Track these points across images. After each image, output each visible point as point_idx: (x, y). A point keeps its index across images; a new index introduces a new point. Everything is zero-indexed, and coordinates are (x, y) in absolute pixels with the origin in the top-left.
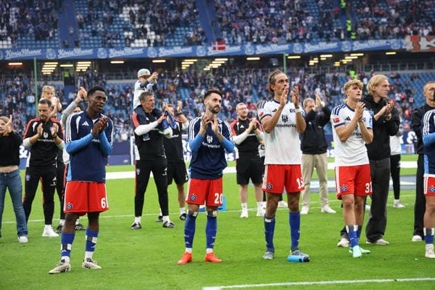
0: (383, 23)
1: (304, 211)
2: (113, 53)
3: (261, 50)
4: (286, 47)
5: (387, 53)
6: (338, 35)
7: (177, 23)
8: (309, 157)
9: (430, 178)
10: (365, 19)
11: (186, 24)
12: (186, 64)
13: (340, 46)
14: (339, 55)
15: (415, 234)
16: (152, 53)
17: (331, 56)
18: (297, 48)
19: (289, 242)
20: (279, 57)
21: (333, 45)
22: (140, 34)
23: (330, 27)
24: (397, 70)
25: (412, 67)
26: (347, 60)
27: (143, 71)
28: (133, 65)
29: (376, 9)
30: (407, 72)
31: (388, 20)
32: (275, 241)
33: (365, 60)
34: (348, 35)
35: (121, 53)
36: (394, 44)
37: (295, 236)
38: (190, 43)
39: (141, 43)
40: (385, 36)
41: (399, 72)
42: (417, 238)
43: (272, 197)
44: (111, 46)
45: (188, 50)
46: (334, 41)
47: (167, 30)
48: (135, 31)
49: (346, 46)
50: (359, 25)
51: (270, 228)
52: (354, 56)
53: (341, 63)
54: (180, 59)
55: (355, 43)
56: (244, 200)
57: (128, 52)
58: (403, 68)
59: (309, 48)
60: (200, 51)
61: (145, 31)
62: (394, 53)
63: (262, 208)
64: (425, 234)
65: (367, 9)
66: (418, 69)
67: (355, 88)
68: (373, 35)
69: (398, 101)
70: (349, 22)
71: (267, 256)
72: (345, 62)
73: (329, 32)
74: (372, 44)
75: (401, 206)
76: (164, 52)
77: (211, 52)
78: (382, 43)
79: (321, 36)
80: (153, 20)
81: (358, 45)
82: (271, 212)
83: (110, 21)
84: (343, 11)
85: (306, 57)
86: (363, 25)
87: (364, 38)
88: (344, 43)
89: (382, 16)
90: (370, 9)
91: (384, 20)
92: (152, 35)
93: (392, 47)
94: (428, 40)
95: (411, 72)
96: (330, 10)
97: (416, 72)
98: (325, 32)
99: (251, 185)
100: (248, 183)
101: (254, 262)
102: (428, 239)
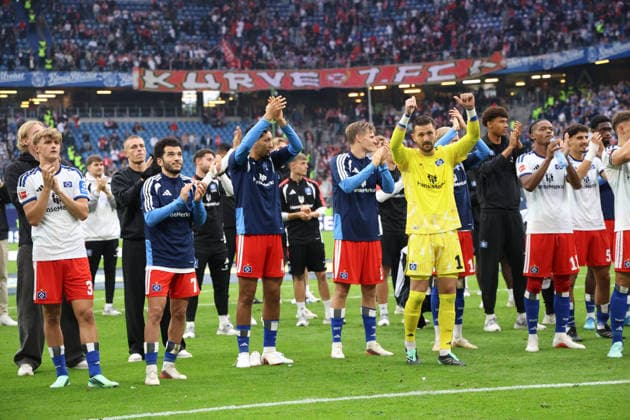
0: (91, 49)
5: (99, 92)
6: (25, 61)
9: (153, 272)
10: (65, 41)
13: (28, 78)
14: (28, 92)
17: (15, 92)
21: (17, 77)
23: (13, 49)
24: (112, 116)
25: (133, 113)
26: (40, 99)
29: (82, 28)
30: (127, 120)
31: (98, 44)
33: (66, 100)
34: (40, 63)
36: (109, 79)
40: (101, 66)
41: (117, 120)
42: (136, 357)
46: (19, 71)
49: (37, 79)
50: (58, 49)
52: (51, 94)
53: (32, 104)
55: (51, 75)
58: (121, 113)
62: (109, 92)
64: (146, 352)
65: (68, 27)
66: (144, 116)
67: (48, 142)
68: (78, 67)
69: (115, 162)
70: (43, 43)
72: (36, 101)
73: (11, 57)
74: (76, 78)
75: (115, 312)
78: (91, 77)
81: (55, 79)
84: (32, 27)
86: (62, 49)
87: (64, 69)
88: (35, 74)
89: (89, 38)
90: (72, 28)
91: (93, 44)
93: (106, 84)
94: (156, 75)
95: (133, 120)
96: (12, 24)
97: (140, 120)
98: (5, 56)
102: (150, 358)
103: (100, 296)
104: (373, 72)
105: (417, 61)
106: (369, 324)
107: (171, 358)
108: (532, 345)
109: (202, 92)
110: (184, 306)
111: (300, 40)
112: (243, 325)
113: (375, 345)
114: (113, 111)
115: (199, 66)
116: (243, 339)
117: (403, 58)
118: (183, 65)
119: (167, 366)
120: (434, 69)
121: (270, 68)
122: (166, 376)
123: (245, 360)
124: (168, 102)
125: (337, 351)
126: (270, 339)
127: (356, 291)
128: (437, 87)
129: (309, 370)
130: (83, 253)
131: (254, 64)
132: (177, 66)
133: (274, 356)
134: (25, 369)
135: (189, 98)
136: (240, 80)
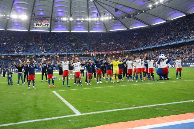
1: (69, 79)
2: (39, 54)
3: (63, 54)
4: (67, 53)
5: (82, 55)
7: (49, 49)
8: (70, 70)
9: (88, 73)
11: (51, 50)
12: (51, 56)
16: (45, 54)
18: (68, 53)
19: (67, 84)
20: (65, 55)
21: (74, 53)
22: (43, 51)
23: (73, 50)
26: (76, 55)
27: (43, 57)
28: (42, 56)
32: (64, 84)
33: (79, 56)
34: (76, 52)
35: (40, 54)
36: (83, 53)
37: (68, 83)
38: (51, 53)
39: (43, 52)
43: (64, 77)
44: (38, 53)
45: (51, 54)
47: (48, 50)
48: (42, 51)
49: (76, 53)
51: (64, 82)
54: (50, 55)
56: (60, 77)
57: (41, 54)
58: (84, 57)
59: (70, 54)
60: (53, 54)
61: (44, 51)
63: (63, 79)
68: (80, 52)
71: (63, 86)
74: (80, 53)
76: (47, 54)
77: (55, 54)
78: (81, 53)
79: (72, 52)
80: (45, 49)
81: (78, 53)
82: (64, 79)
83: (38, 49)
85: (70, 55)
86: (78, 50)
87: (79, 52)
89: (81, 49)
90: (79, 48)
92: (45, 51)
94: (88, 53)
95: (86, 57)
96: (73, 48)
99: (61, 75)
101: (61, 87)
102: (88, 82)
103: (82, 76)
104: (111, 52)
105: (115, 51)
106: (111, 79)
107: (90, 82)
108: (128, 81)
109: (93, 54)
110: (91, 77)
111: (103, 49)
112: (97, 79)
113: (111, 81)
115: (93, 52)
116: (97, 80)
117: (114, 51)
118: (91, 52)
119: (89, 83)
120: (117, 52)
121: (100, 52)
122: (89, 84)
123: (97, 83)
125: (107, 82)
126: (100, 80)
127: (109, 75)
128: (118, 53)
129: (104, 84)
130: (80, 71)
131: (98, 51)
132: (90, 52)
133: (101, 82)
134: (75, 83)
135: (91, 55)
136: (97, 53)
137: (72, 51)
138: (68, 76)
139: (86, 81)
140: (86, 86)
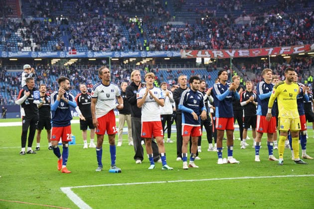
0: (163, 42)
1: (119, 144)
2: (11, 54)
3: (97, 55)
4: (110, 53)
5: (165, 59)
6: (139, 48)
7: (49, 38)
9: (185, 126)
10: (153, 40)
11: (54, 39)
12: (54, 61)
13: (140, 54)
14: (140, 59)
15: (178, 157)
16: (34, 55)
17: (135, 59)
18: (117, 54)
19: (110, 162)
20: (107, 59)
21: (136, 53)
22: (28, 44)
23: (135, 43)
24: (170, 68)
25: (178, 66)
26: (144, 62)
27: (27, 66)
28: (21, 61)
29: (159, 35)
30: (176, 69)
31: (166, 41)
32: (103, 161)
33: (153, 62)
34: (144, 48)
35: (16, 55)
36: (169, 54)
37: (113, 158)
38: (56, 50)
39: (27, 49)
40: (166, 49)
41: (172, 69)
42: (179, 159)
44: (9, 50)
45: (55, 54)
46: (137, 51)
47: (43, 43)
48: (24, 42)
49: (143, 54)
50: (150, 43)
51: (99, 154)
52: (148, 60)
53: (141, 63)
54: (50, 58)
55: (148, 53)
56: (85, 139)
57: (20, 54)
58: (173, 67)
59: (123, 54)
60: (62, 55)
61: (30, 42)
62: (169, 59)
64: (183, 157)
65: (154, 35)
66: (182, 67)
67: (149, 78)
69: (170, 85)
70: (145, 41)
71: (98, 170)
72: (143, 62)
73: (134, 46)
74: (157, 53)
75: (171, 142)
76: (41, 54)
77: (68, 55)
78: (162, 53)
79: (130, 48)
80: (35, 36)
81: (150, 54)
82: (100, 145)
83: (9, 36)
84: (142, 35)
85: (121, 60)
86: (152, 43)
87: (152, 50)
88: (142, 52)
89: (162, 39)
90: (156, 35)
91: (163, 41)
92: (34, 45)
93: (168, 56)
94: (186, 52)
95: (178, 69)
96: (134, 34)
97: (180, 69)
99: (89, 130)
100: (87, 129)
101: (90, 172)
102: (184, 159)
104: (271, 50)
105: (290, 45)
106: (270, 149)
107: (193, 159)
109: (204, 58)
110: (197, 139)
111: (242, 38)
112: (220, 148)
113: (272, 157)
114: (170, 66)
115: (203, 48)
116: (220, 153)
117: (284, 44)
118: (197, 48)
119: (191, 162)
120: (296, 49)
121: (230, 49)
122: (191, 166)
123: (221, 161)
124: (191, 62)
125: (257, 159)
126: (230, 153)
127: (265, 135)
128: (297, 55)
129: (247, 165)
130: (159, 119)
131: (224, 47)
132: (194, 48)
133: (232, 160)
134: (139, 161)
135: (199, 61)
136: (218, 54)
137: (131, 46)
138: (112, 135)
139: (179, 153)
140: (179, 170)
